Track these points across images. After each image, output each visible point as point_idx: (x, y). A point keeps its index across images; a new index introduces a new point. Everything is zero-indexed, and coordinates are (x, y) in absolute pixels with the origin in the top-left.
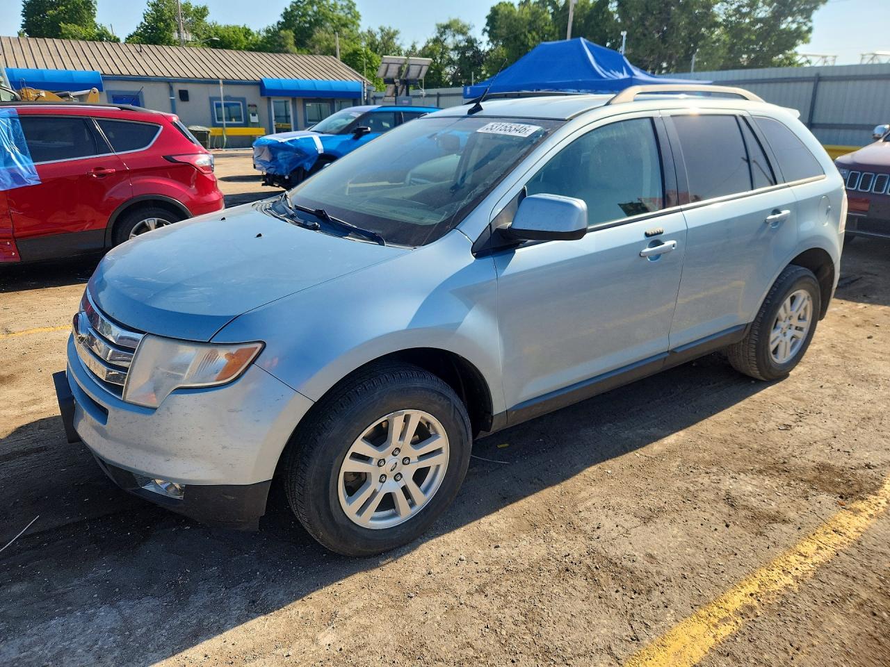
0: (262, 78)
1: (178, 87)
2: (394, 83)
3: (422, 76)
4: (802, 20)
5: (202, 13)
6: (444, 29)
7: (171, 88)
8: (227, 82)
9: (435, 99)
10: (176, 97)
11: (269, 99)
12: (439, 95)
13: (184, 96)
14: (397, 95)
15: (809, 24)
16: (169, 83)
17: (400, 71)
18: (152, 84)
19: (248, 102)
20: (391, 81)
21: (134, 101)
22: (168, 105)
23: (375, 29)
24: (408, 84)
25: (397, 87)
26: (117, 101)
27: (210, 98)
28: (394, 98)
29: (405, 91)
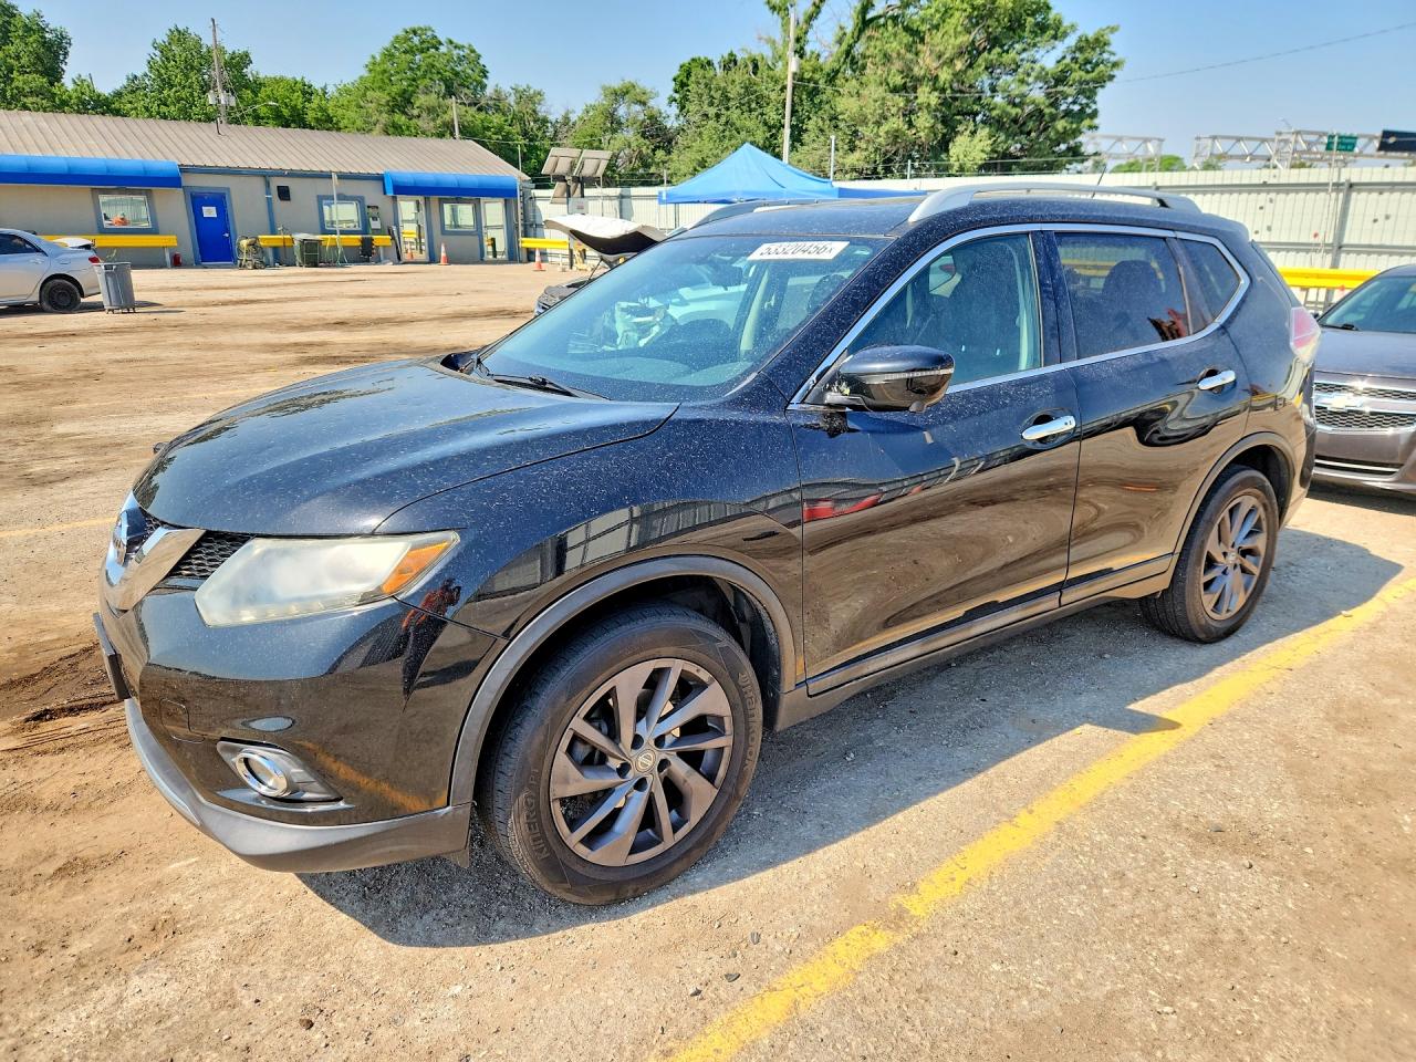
1: (276, 182)
2: (565, 181)
3: (600, 173)
4: (1084, 101)
5: (243, 60)
6: (620, 94)
7: (268, 185)
8: (342, 176)
9: (616, 203)
10: (274, 195)
12: (622, 197)
13: (284, 193)
14: (569, 196)
15: (1094, 106)
17: (573, 166)
18: (243, 178)
19: (367, 203)
20: (561, 178)
21: (219, 200)
22: (263, 206)
23: (506, 88)
24: (585, 182)
25: (568, 186)
26: (197, 201)
27: (318, 196)
28: (565, 200)
29: (578, 190)
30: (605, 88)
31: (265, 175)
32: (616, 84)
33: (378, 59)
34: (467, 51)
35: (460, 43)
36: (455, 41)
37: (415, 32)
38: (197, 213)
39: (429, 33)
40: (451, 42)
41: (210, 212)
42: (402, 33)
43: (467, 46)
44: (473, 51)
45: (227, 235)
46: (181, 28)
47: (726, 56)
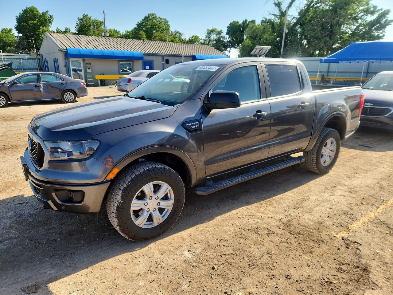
6: (210, 32)
13: (167, 62)
15: (384, 33)
18: (157, 57)
22: (162, 65)
26: (145, 64)
31: (163, 56)
32: (210, 29)
34: (164, 20)
36: (161, 17)
37: (150, 15)
38: (144, 68)
41: (148, 68)
43: (164, 18)
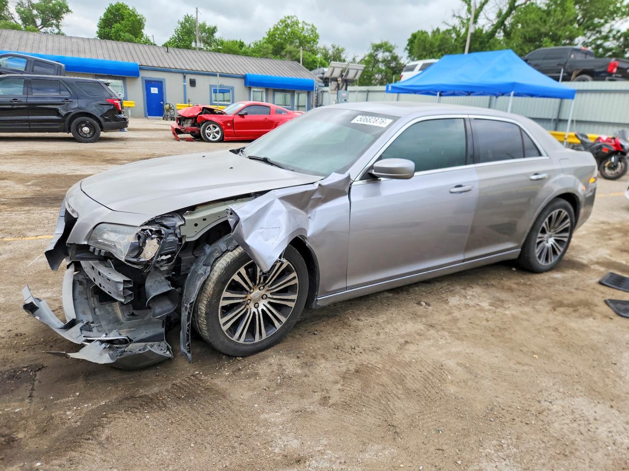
0: (247, 73)
1: (189, 77)
2: (337, 81)
3: (357, 77)
5: (213, 31)
6: (378, 47)
7: (185, 77)
8: (223, 75)
9: (366, 94)
10: (188, 83)
11: (250, 88)
12: (368, 91)
13: (193, 83)
14: (339, 90)
16: (183, 73)
17: (342, 73)
18: (172, 74)
20: (335, 80)
21: (159, 84)
22: (182, 88)
23: (329, 46)
24: (347, 82)
25: (338, 85)
26: (149, 84)
27: (210, 85)
28: (336, 92)
29: (344, 87)
30: (372, 44)
31: (184, 73)
32: (378, 42)
33: (272, 30)
34: (311, 26)
35: (308, 23)
37: (288, 18)
38: (148, 91)
39: (295, 18)
40: (304, 22)
41: (154, 90)
42: (283, 18)
43: (311, 24)
44: (313, 26)
45: (162, 103)
46: (189, 15)
47: (435, 29)
